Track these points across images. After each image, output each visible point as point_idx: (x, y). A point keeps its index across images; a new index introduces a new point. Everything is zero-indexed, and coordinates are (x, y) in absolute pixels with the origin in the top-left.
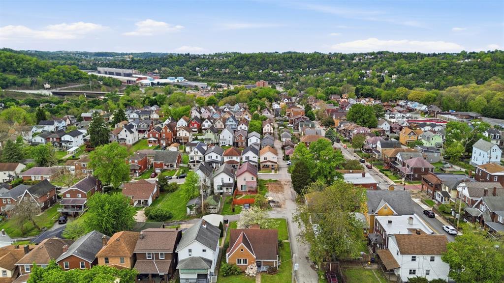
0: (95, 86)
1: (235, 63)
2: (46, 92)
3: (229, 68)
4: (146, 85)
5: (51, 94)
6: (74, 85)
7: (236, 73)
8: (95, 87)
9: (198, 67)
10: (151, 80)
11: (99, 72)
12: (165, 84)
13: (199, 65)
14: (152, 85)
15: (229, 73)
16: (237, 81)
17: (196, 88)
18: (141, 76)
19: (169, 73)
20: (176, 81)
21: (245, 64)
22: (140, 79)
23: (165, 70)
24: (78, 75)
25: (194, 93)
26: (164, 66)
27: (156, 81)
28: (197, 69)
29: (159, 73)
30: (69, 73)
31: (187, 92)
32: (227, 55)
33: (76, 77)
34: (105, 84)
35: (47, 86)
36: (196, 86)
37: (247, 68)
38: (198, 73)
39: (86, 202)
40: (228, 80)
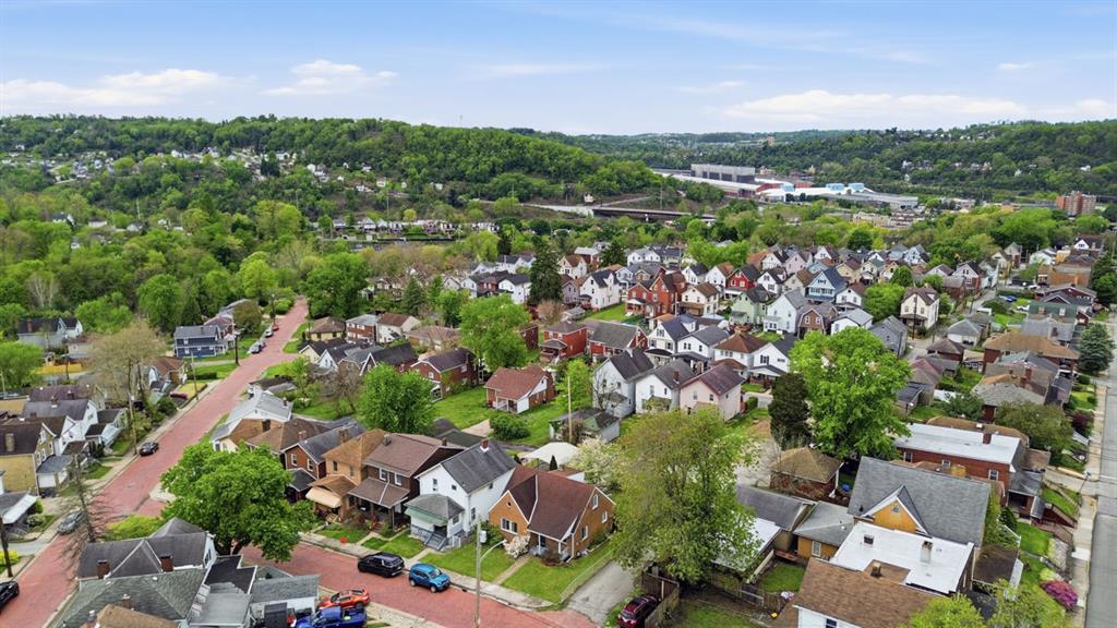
0: (669, 200)
1: (1012, 148)
2: (586, 211)
3: (991, 160)
4: (775, 200)
5: (592, 213)
6: (633, 197)
7: (1010, 173)
8: (669, 203)
9: (908, 160)
10: (787, 188)
11: (693, 174)
12: (816, 198)
13: (911, 157)
14: (788, 200)
15: (988, 173)
16: (1008, 193)
17: (885, 209)
18: (772, 181)
19: (836, 175)
20: (844, 192)
21: (1041, 150)
22: (768, 186)
23: (831, 169)
24: (643, 180)
25: (870, 218)
26: (828, 160)
27: (797, 193)
28: (905, 163)
29: (816, 174)
30: (629, 175)
31: (855, 216)
32: (999, 130)
33: (638, 183)
34: (690, 197)
35: (589, 199)
36: (886, 205)
37: (1044, 160)
38: (904, 172)
39: (438, 387)
40: (983, 190)
